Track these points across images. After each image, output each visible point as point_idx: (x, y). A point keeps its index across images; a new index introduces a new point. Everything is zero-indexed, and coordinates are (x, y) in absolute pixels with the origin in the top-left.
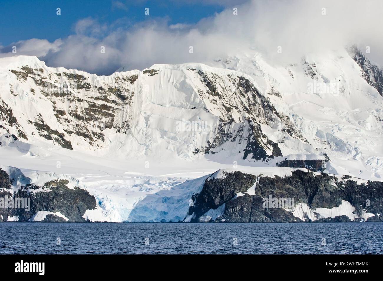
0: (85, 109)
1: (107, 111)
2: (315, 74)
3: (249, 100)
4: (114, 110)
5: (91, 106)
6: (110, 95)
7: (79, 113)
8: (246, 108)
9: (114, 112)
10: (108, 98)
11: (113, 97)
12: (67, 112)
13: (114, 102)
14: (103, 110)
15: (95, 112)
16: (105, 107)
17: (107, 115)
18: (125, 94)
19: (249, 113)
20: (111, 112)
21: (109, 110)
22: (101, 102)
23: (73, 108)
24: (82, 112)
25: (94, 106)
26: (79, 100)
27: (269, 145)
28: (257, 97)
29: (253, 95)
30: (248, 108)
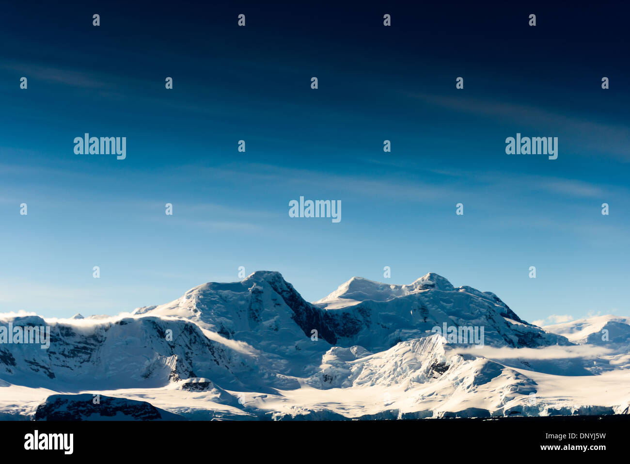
0: (71, 350)
1: (86, 351)
2: (257, 318)
3: (191, 340)
4: (92, 350)
5: (75, 348)
6: (90, 340)
7: (66, 353)
8: (187, 345)
9: (92, 351)
10: (88, 341)
11: (92, 341)
12: (57, 353)
13: (93, 344)
14: (84, 350)
15: (79, 352)
16: (84, 348)
17: (87, 353)
18: (100, 339)
19: (189, 348)
20: (89, 351)
21: (88, 350)
22: (82, 345)
23: (61, 350)
24: (69, 352)
25: (77, 348)
26: (67, 344)
27: (186, 372)
28: (197, 337)
29: (195, 337)
30: (189, 345)
